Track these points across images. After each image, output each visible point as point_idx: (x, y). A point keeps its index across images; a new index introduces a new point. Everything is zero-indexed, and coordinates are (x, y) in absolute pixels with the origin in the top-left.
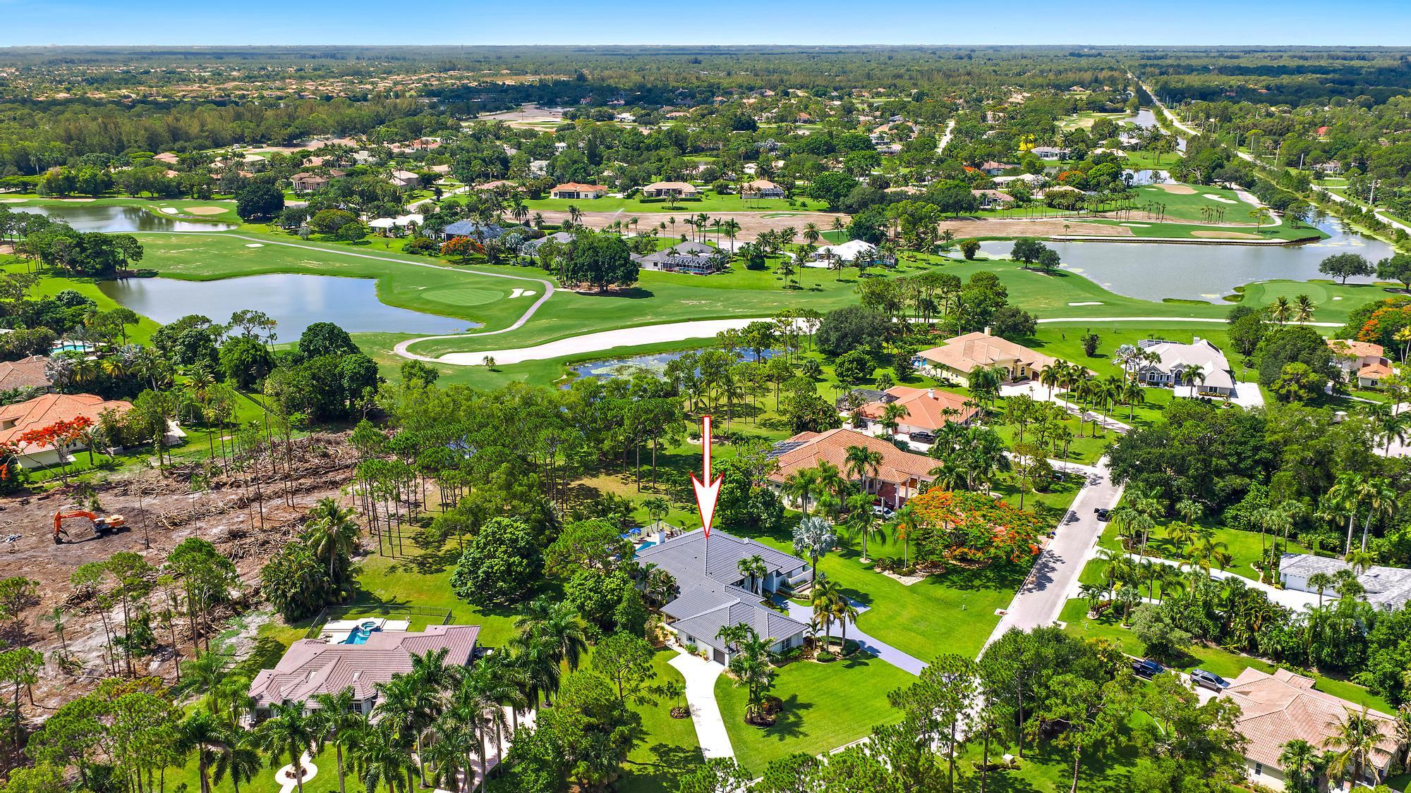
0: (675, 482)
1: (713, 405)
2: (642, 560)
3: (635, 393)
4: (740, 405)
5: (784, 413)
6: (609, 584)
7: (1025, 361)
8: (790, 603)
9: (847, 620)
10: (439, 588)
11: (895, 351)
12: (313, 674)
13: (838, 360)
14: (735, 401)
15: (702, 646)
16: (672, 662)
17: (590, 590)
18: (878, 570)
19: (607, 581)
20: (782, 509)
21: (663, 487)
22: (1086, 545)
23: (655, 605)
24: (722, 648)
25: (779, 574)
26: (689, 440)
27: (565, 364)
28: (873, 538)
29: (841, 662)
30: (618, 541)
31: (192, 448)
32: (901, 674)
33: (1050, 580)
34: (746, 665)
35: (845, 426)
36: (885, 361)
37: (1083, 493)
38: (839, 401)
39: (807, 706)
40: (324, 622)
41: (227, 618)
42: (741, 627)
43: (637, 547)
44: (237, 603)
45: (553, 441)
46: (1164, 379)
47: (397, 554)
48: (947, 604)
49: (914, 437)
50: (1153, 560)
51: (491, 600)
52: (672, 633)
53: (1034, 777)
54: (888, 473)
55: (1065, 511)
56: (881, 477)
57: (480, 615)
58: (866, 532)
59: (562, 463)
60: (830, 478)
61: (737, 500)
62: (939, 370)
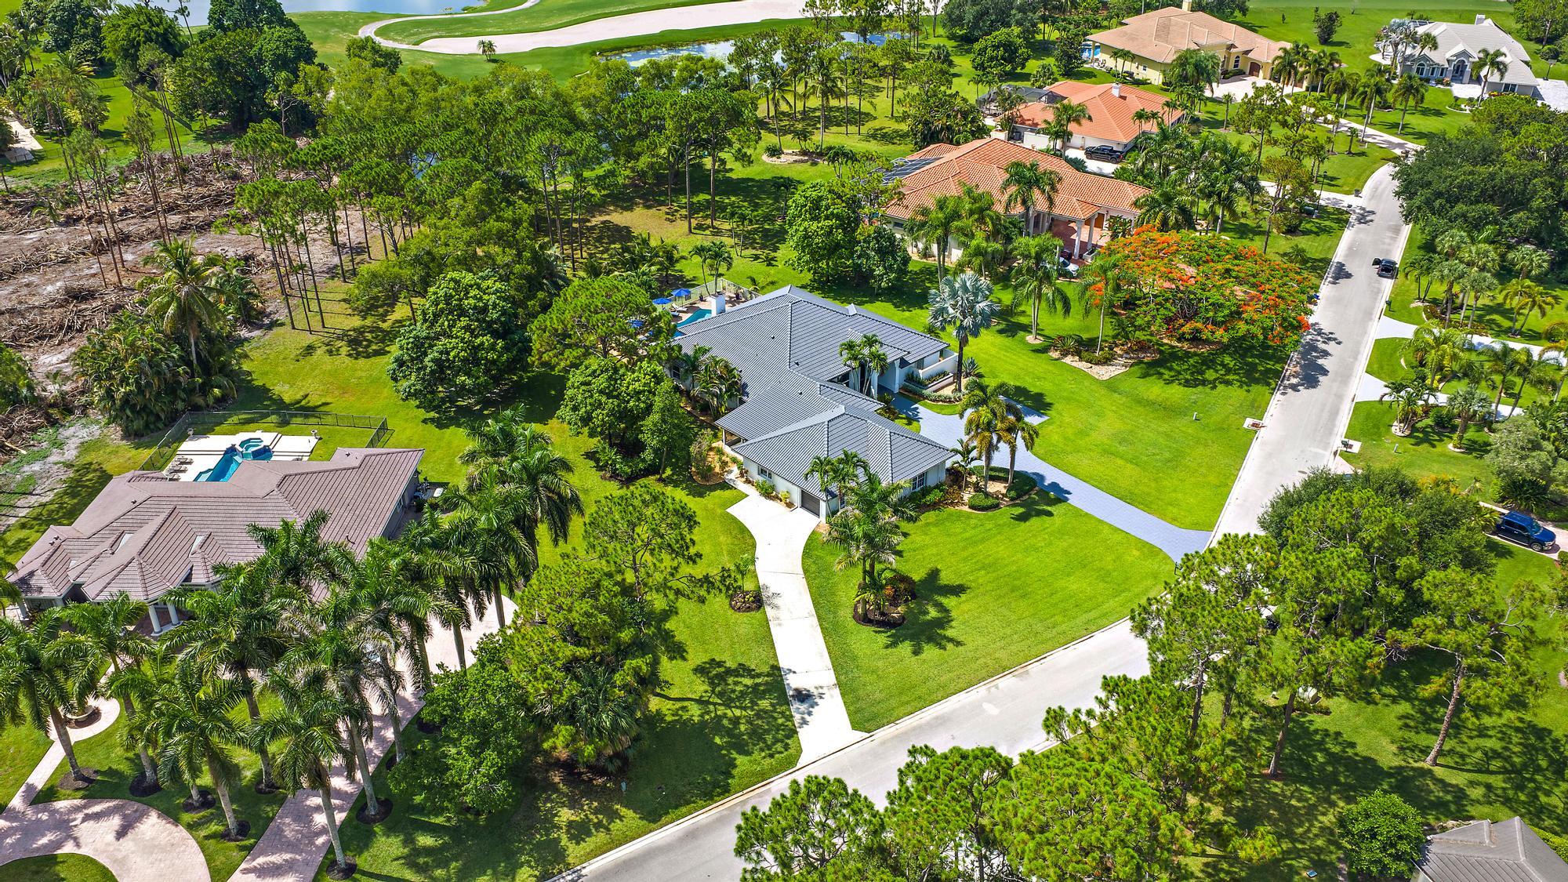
0: (743, 218)
1: (800, 106)
2: (687, 342)
3: (684, 83)
4: (838, 109)
5: (904, 118)
6: (634, 381)
7: (1241, 48)
8: (922, 410)
9: (1020, 443)
10: (375, 381)
11: (1055, 35)
12: (127, 537)
13: (977, 46)
14: (834, 103)
15: (782, 486)
16: (734, 511)
17: (601, 392)
18: (1055, 355)
19: (629, 376)
20: (906, 260)
21: (726, 226)
22: (1368, 315)
23: (707, 413)
24: (815, 490)
25: (903, 363)
26: (765, 158)
27: (593, 54)
28: (1052, 306)
29: (1007, 512)
30: (647, 312)
31: (46, 166)
32: (1106, 530)
33: (1325, 372)
34: (858, 531)
35: (994, 134)
36: (1043, 49)
37: (1348, 235)
38: (982, 102)
39: (957, 590)
40: (182, 437)
41: (34, 430)
42: (848, 459)
43: (685, 317)
44: (52, 406)
45: (550, 152)
46: (1437, 74)
47: (316, 324)
48: (1169, 411)
49: (1092, 153)
50: (1512, 345)
51: (453, 402)
52: (734, 461)
53: (1356, 730)
54: (1067, 205)
55: (1327, 262)
56: (1056, 211)
57: (432, 427)
58: (1039, 296)
59: (569, 187)
60: (981, 211)
61: (838, 246)
62: (1120, 61)
